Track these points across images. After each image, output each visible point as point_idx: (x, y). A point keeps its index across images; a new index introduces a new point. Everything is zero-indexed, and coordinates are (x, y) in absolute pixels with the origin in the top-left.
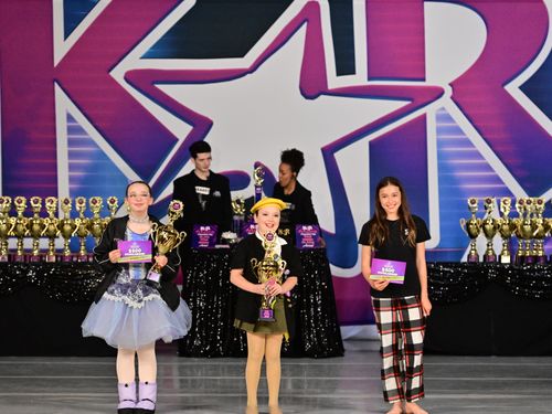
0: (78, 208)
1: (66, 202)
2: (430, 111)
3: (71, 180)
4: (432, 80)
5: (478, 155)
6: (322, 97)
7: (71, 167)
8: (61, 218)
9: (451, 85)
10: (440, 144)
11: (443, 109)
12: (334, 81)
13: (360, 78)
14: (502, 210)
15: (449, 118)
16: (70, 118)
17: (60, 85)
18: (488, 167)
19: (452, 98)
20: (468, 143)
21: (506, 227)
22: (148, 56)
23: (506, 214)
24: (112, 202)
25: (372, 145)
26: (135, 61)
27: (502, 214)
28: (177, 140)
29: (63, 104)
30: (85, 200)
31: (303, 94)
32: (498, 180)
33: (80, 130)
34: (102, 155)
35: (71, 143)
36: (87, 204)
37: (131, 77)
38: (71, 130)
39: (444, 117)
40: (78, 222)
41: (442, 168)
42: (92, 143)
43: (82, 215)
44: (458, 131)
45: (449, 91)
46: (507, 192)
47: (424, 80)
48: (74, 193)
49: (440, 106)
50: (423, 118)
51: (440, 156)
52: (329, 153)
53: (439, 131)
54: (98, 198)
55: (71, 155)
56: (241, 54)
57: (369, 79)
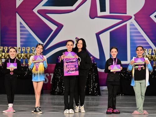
0: (23, 50)
1: (19, 48)
2: (128, 23)
3: (21, 42)
4: (128, 14)
5: (142, 36)
6: (96, 18)
7: (21, 38)
8: (18, 53)
9: (134, 15)
10: (131, 33)
11: (132, 22)
12: (100, 14)
13: (107, 13)
14: (149, 53)
15: (133, 25)
16: (21, 23)
17: (18, 13)
18: (145, 40)
19: (134, 19)
20: (139, 32)
21: (150, 58)
22: (44, 5)
23: (150, 54)
24: (33, 49)
25: (111, 33)
26: (40, 7)
27: (149, 54)
28: (53, 30)
29: (19, 19)
30: (25, 48)
31: (90, 17)
32: (148, 44)
33: (24, 27)
34: (30, 34)
35: (21, 31)
36: (26, 49)
37: (39, 12)
38: (21, 27)
39: (132, 25)
40: (23, 55)
41: (131, 40)
42: (27, 31)
43: (24, 53)
44: (136, 29)
45: (133, 17)
46: (151, 47)
47: (126, 14)
48: (22, 46)
49: (131, 22)
50: (126, 25)
51: (131, 36)
52: (98, 35)
53: (131, 29)
54: (29, 48)
55: (21, 34)
56: (72, 5)
57: (110, 13)
